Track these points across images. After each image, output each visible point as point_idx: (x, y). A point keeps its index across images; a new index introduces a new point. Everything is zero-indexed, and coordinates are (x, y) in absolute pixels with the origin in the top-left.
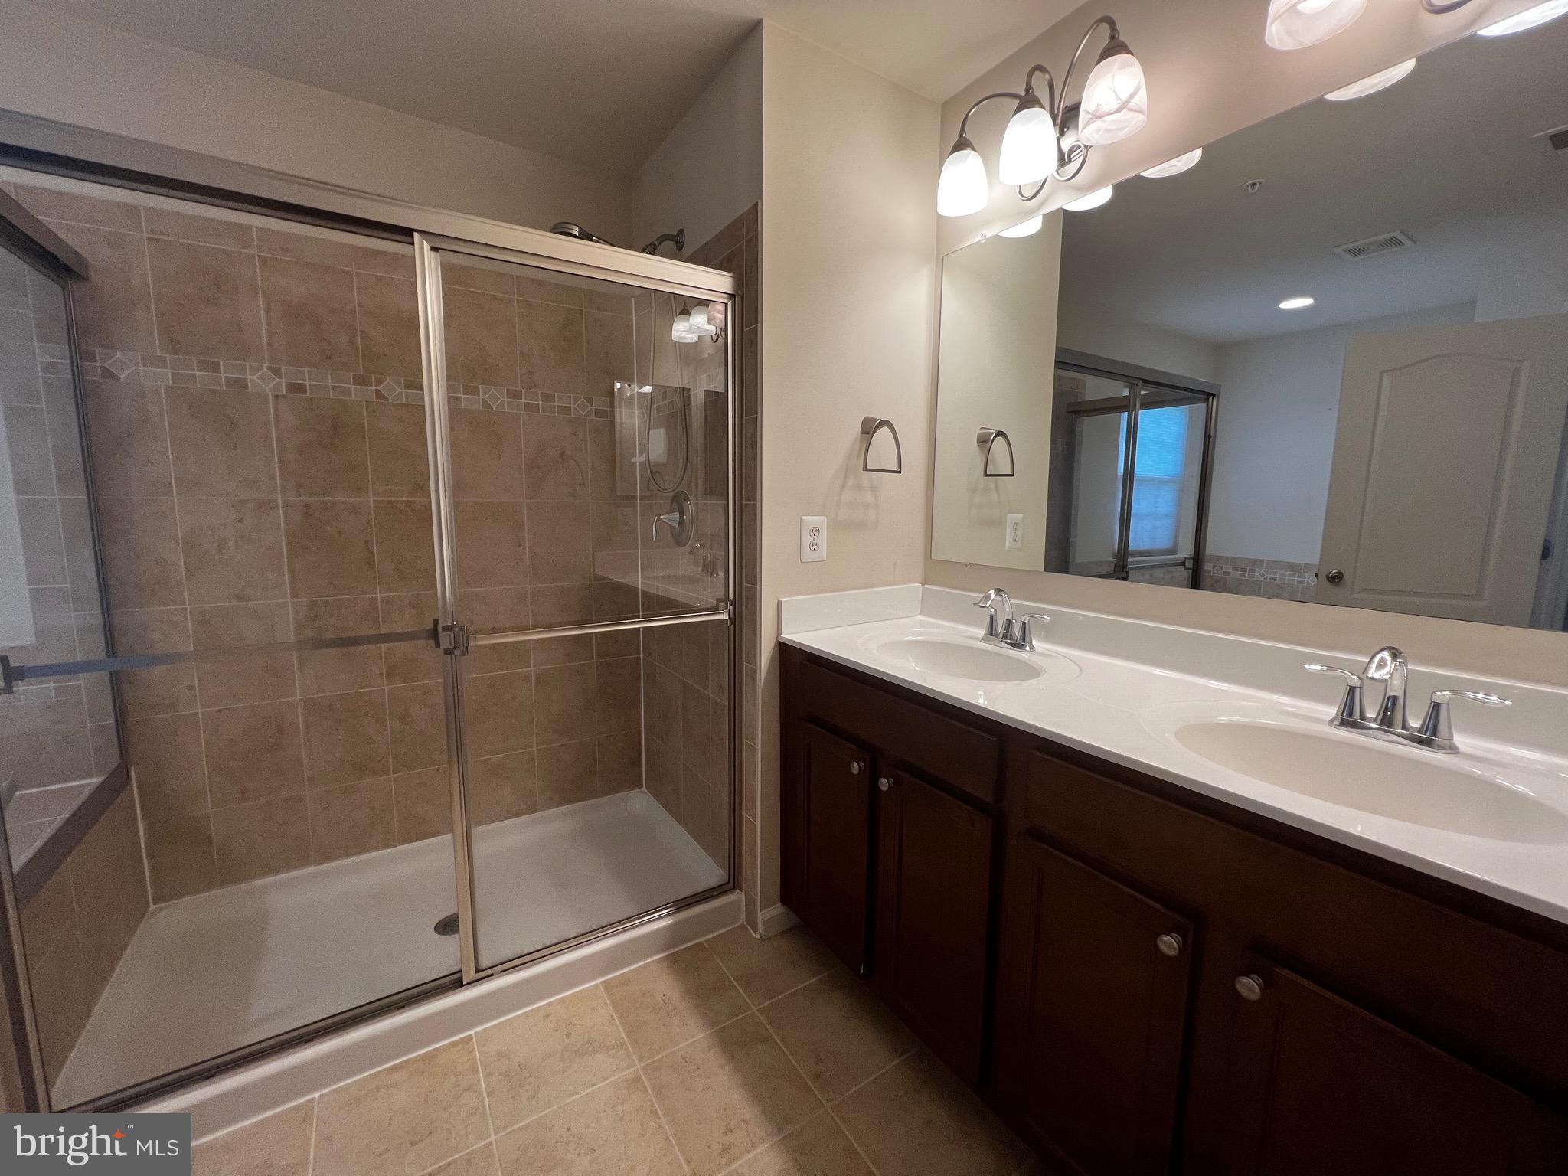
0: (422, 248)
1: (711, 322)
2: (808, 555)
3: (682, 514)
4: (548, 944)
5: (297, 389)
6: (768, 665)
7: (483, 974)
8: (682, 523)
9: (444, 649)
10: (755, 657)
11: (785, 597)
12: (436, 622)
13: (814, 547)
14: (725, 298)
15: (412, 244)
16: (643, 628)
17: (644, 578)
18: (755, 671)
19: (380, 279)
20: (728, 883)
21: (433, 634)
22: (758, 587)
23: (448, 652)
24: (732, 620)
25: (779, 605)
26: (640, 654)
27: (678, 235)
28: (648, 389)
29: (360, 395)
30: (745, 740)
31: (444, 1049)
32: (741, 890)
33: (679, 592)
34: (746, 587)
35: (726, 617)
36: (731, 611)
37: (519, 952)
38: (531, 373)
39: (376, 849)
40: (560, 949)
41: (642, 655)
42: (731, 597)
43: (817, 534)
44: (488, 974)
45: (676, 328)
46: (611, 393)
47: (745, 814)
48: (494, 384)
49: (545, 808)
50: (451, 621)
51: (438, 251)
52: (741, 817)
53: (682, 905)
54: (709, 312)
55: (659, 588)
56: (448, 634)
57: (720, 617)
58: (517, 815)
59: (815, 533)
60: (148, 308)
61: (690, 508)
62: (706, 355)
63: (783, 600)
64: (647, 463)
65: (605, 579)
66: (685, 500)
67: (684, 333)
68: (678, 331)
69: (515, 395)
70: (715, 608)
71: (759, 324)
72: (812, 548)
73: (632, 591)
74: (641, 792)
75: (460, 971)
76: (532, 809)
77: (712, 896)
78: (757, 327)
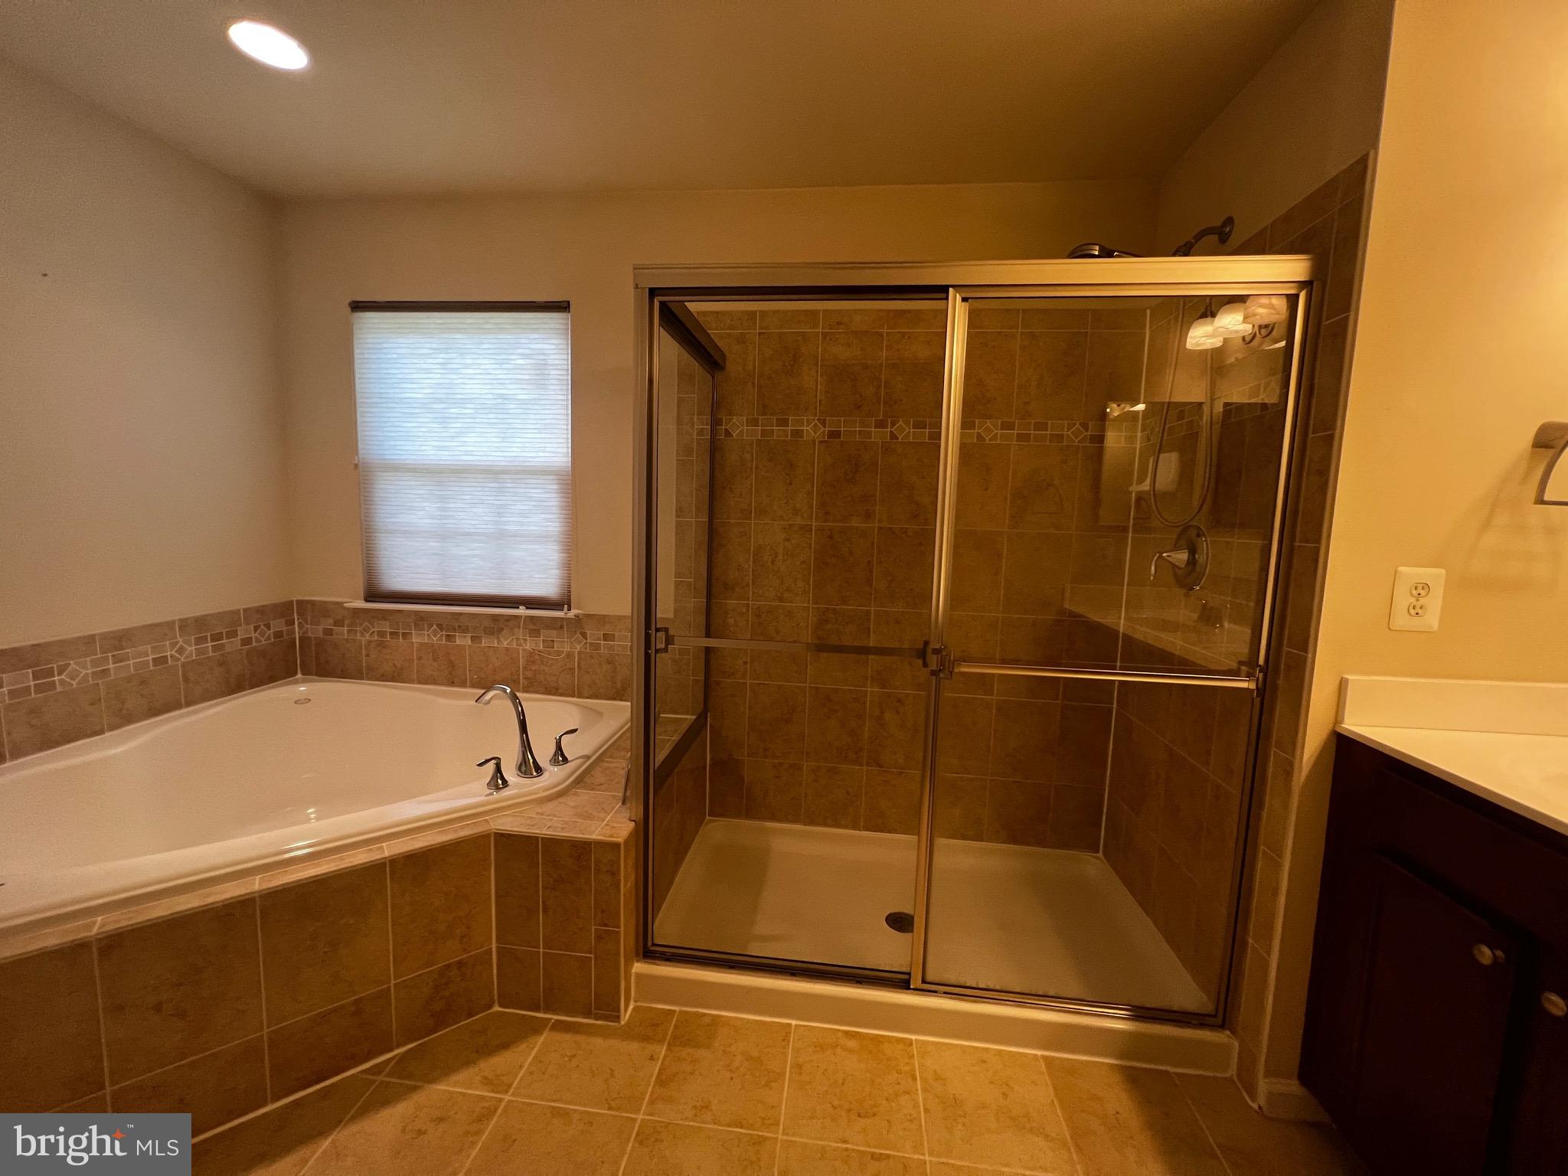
0: (955, 298)
1: (1250, 320)
2: (1401, 620)
3: (1193, 551)
4: (991, 987)
5: (834, 434)
6: (1314, 758)
7: (929, 987)
8: (1192, 562)
9: (932, 670)
10: (1294, 744)
11: (1354, 673)
12: (926, 643)
13: (1416, 611)
14: (1290, 288)
15: (947, 299)
16: (1120, 681)
17: (1128, 619)
18: (1291, 764)
19: (904, 334)
20: (1215, 1016)
21: (922, 654)
22: (1310, 656)
23: (933, 673)
24: (1261, 691)
25: (1342, 686)
26: (1113, 704)
27: (1224, 225)
28: (1141, 407)
29: (877, 435)
30: (1262, 847)
31: (889, 1039)
32: (1233, 1032)
33: (1175, 643)
34: (1288, 653)
35: (1252, 686)
36: (1260, 679)
37: (962, 981)
38: (1028, 403)
39: (846, 827)
40: (999, 998)
41: (1115, 706)
42: (1261, 661)
43: (1423, 593)
44: (932, 989)
45: (1192, 335)
46: (1103, 416)
47: (1250, 941)
48: (990, 417)
49: (990, 840)
50: (940, 645)
51: (967, 301)
52: (1245, 944)
53: (1141, 1013)
54: (1246, 309)
55: (1144, 634)
56: (935, 657)
57: (1244, 685)
58: (964, 838)
59: (1421, 592)
60: (753, 383)
61: (1205, 546)
62: (1233, 360)
63: (1349, 677)
64: (1152, 492)
65: (1081, 616)
66: (1198, 536)
67: (1204, 339)
68: (1194, 337)
69: (1009, 426)
70: (1234, 673)
71: (1352, 313)
72: (1412, 612)
73: (1112, 634)
74: (1097, 858)
75: (909, 974)
76: (978, 838)
77: (1190, 1023)
78: (1347, 318)
